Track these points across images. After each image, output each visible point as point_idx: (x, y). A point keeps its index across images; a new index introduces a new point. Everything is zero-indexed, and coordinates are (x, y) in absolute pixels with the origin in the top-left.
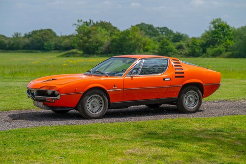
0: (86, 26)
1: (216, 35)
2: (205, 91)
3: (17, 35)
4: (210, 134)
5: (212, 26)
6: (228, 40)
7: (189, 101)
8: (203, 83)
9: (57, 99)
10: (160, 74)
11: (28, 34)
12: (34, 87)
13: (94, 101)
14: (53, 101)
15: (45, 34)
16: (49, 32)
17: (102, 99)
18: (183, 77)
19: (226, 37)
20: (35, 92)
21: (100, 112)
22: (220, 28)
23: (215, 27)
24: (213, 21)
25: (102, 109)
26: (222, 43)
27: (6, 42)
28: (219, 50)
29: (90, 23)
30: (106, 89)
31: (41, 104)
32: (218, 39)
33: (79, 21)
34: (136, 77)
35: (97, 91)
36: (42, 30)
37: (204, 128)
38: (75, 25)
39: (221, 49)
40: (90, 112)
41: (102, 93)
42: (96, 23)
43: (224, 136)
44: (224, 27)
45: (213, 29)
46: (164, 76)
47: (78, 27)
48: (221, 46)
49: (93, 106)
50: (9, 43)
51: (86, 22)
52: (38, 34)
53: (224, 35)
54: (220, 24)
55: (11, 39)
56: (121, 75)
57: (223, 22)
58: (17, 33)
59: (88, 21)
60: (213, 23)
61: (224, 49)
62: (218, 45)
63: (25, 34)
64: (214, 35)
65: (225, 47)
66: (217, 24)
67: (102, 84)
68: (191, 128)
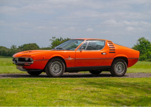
0: (58, 41)
1: (141, 48)
2: (129, 63)
3: (13, 47)
4: (130, 85)
5: (139, 42)
6: (149, 51)
7: (119, 69)
8: (127, 57)
9: (32, 64)
10: (99, 50)
11: (21, 46)
12: (17, 56)
13: (56, 66)
14: (29, 65)
15: (31, 46)
16: (34, 45)
17: (61, 64)
18: (115, 52)
19: (148, 50)
20: (17, 59)
21: (59, 73)
22: (143, 43)
23: (141, 43)
24: (139, 39)
25: (61, 71)
26: (145, 53)
27: (7, 51)
28: (143, 57)
29: (61, 40)
30: (64, 58)
31: (21, 67)
32: (142, 50)
33: (53, 38)
34: (84, 51)
35: (58, 59)
36: (30, 44)
37: (127, 82)
38: (51, 40)
39: (145, 57)
40: (53, 73)
41: (61, 61)
42: (64, 40)
43: (140, 86)
44: (146, 43)
45: (139, 44)
46: (102, 51)
47: (53, 41)
48: (144, 55)
49: (55, 69)
50: (8, 52)
51: (58, 39)
52: (27, 46)
53: (147, 48)
54: (143, 41)
55: (10, 49)
56: (74, 50)
57: (145, 40)
58: (14, 46)
59: (60, 38)
60: (139, 40)
61: (146, 57)
62: (143, 54)
63: (19, 47)
64: (140, 48)
65: (147, 55)
66: (142, 41)
67: (61, 55)
68: (118, 82)
